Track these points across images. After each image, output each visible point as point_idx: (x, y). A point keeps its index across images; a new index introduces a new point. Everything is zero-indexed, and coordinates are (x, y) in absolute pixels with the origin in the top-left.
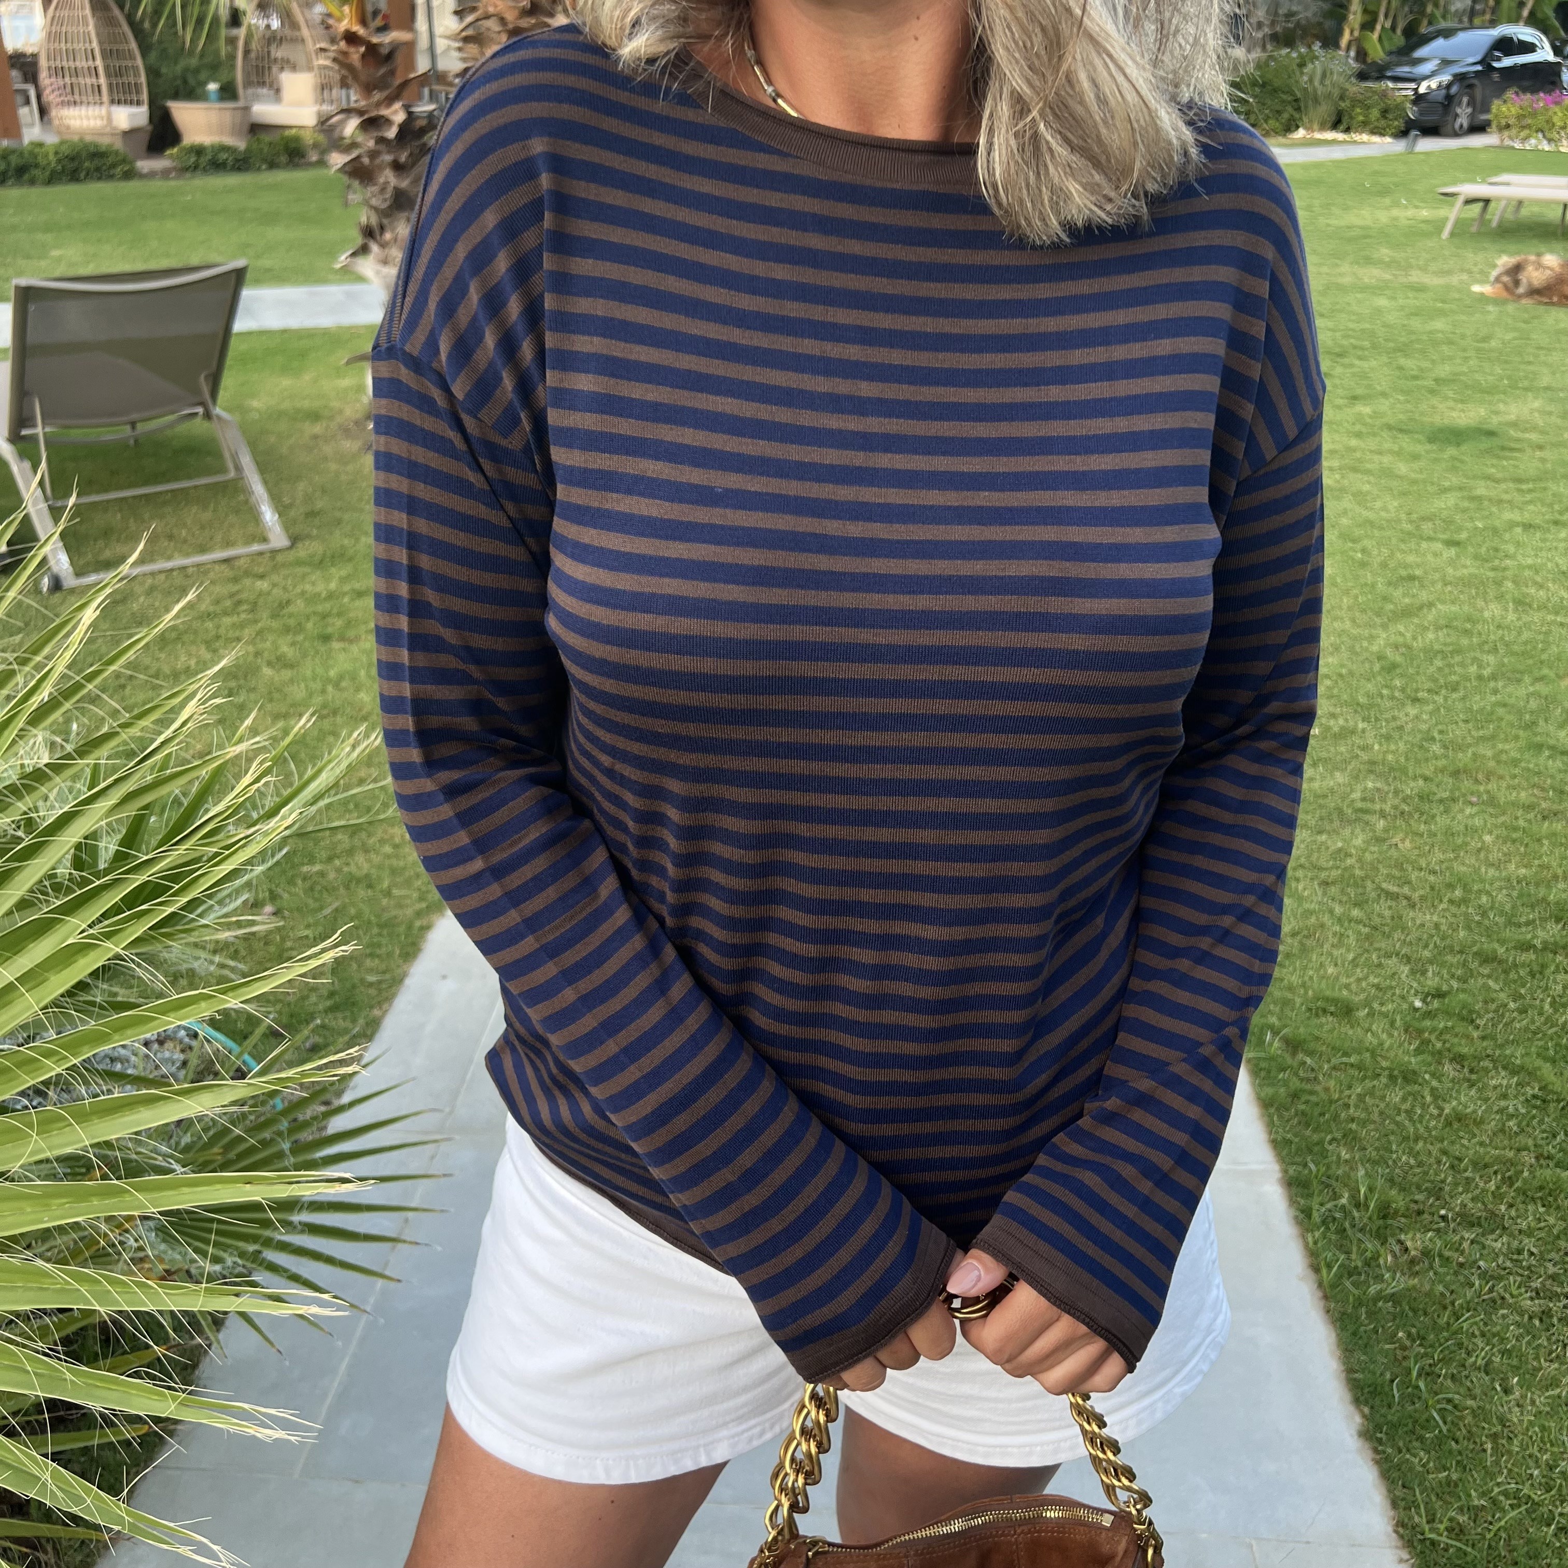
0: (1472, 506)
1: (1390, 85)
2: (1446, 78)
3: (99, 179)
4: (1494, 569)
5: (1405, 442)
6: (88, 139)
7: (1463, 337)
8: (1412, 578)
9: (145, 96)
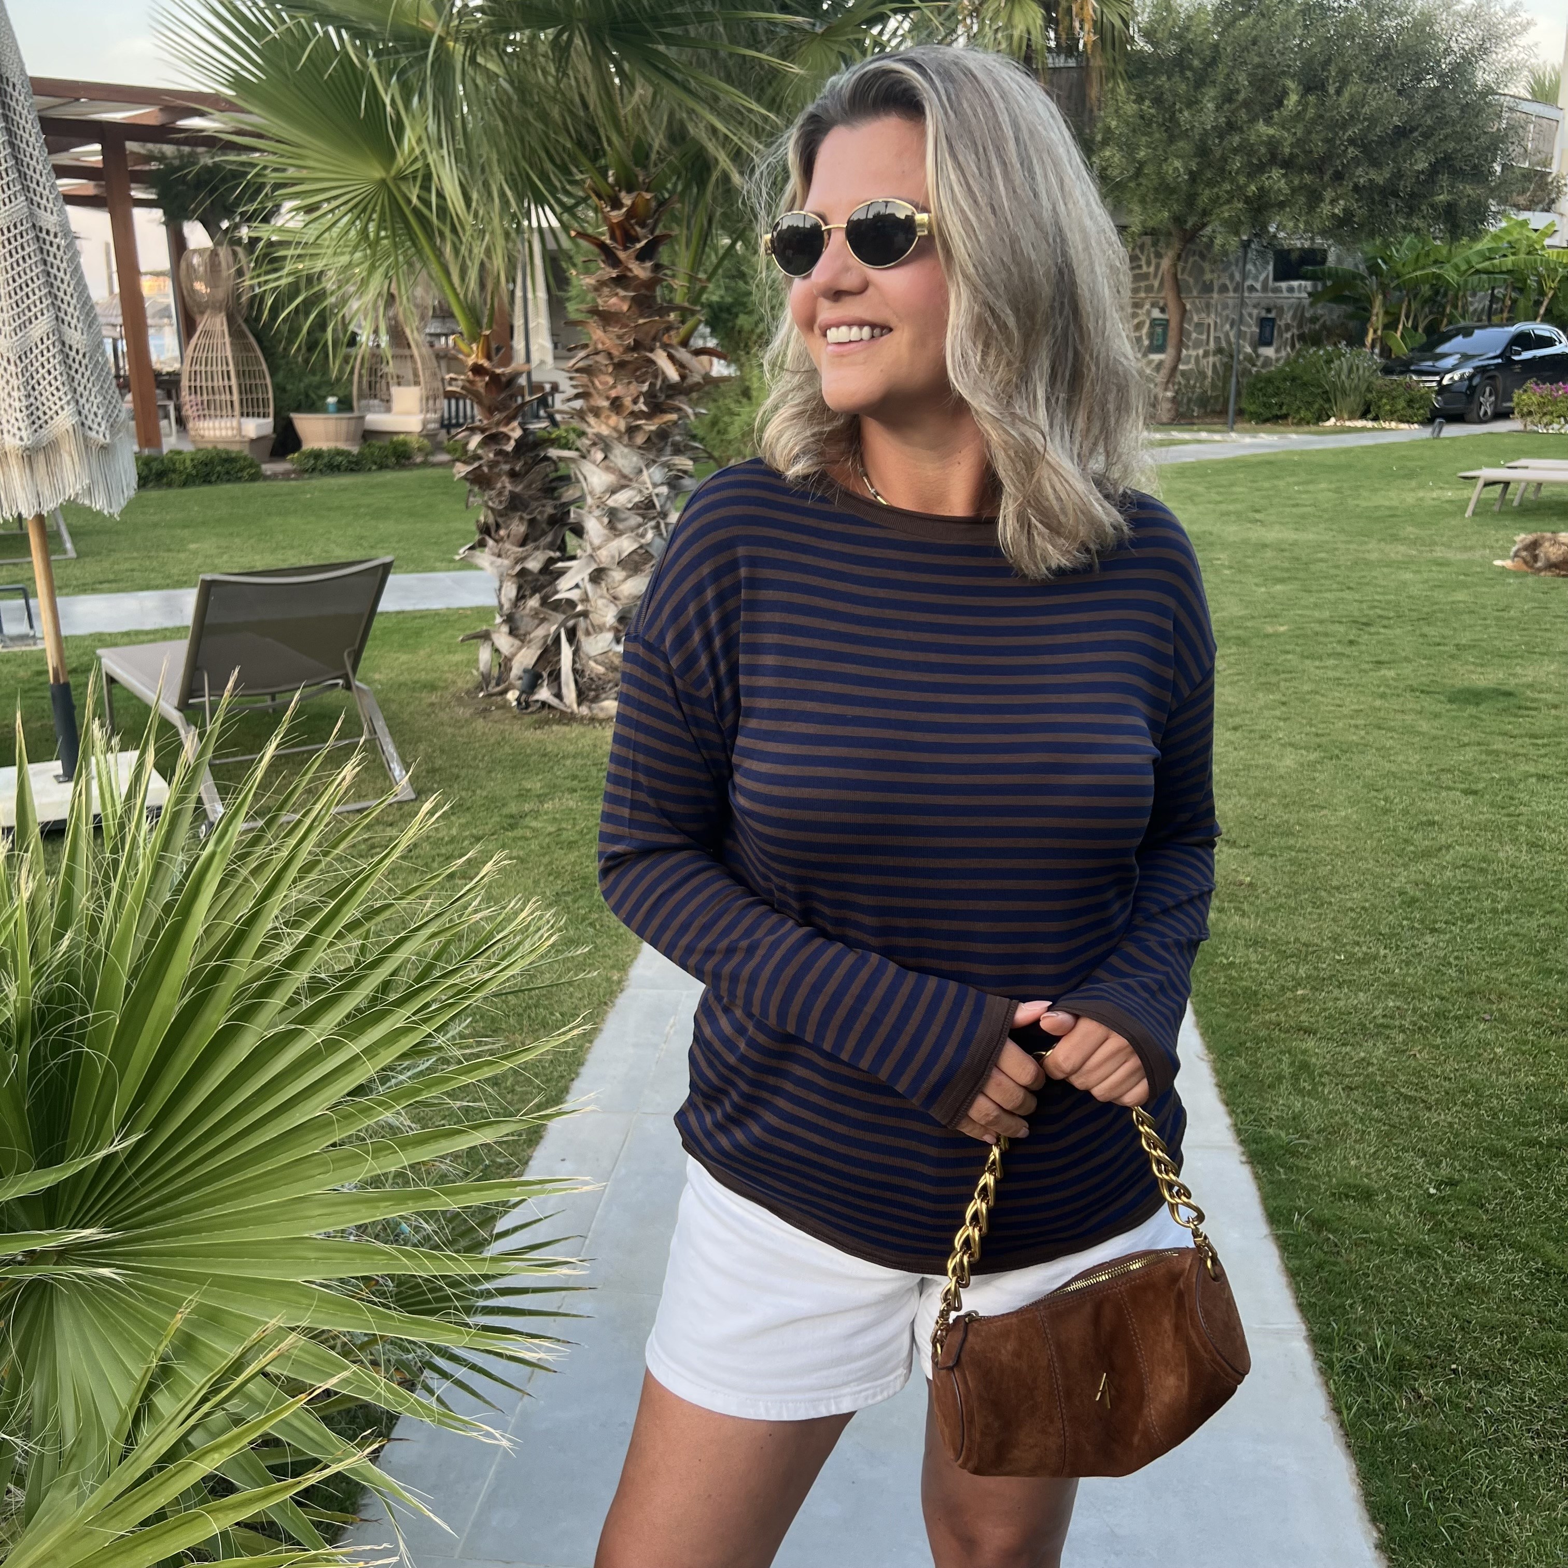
0: (1489, 758)
1: (1415, 378)
2: (1467, 371)
3: (228, 481)
4: (1509, 815)
5: (1427, 702)
6: (220, 446)
7: (1484, 607)
8: (1432, 823)
9: (271, 410)
